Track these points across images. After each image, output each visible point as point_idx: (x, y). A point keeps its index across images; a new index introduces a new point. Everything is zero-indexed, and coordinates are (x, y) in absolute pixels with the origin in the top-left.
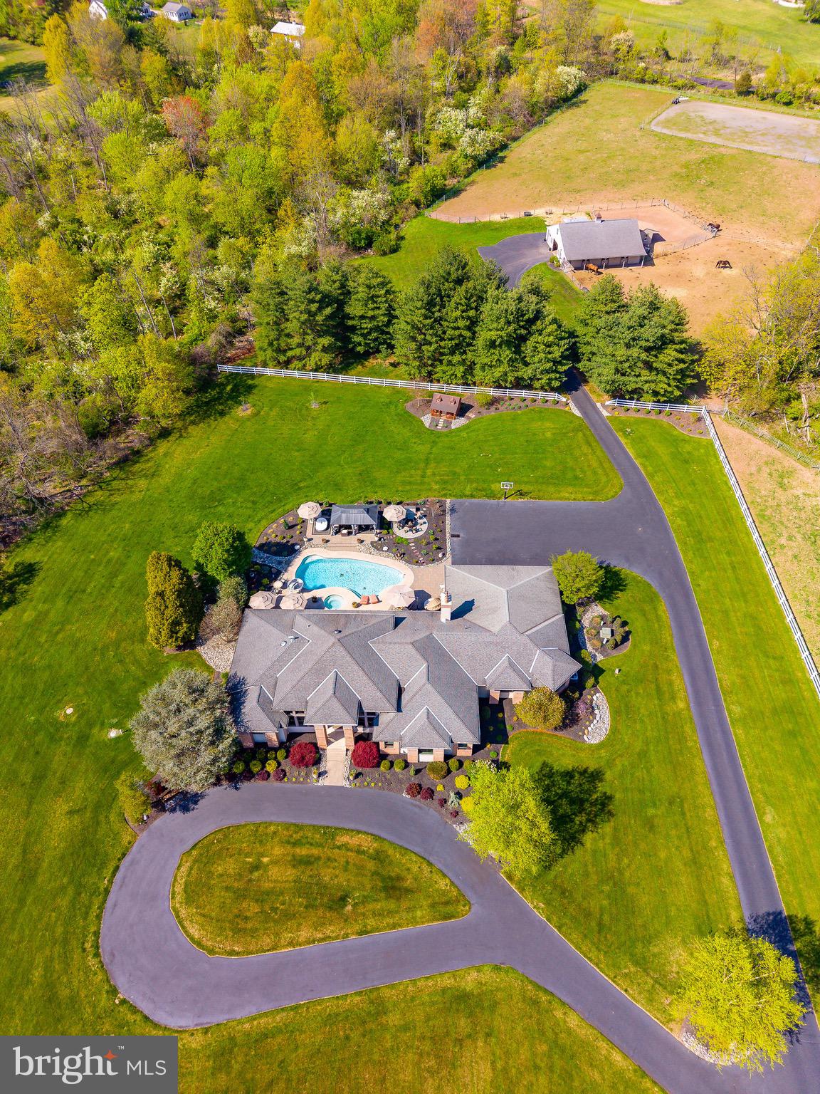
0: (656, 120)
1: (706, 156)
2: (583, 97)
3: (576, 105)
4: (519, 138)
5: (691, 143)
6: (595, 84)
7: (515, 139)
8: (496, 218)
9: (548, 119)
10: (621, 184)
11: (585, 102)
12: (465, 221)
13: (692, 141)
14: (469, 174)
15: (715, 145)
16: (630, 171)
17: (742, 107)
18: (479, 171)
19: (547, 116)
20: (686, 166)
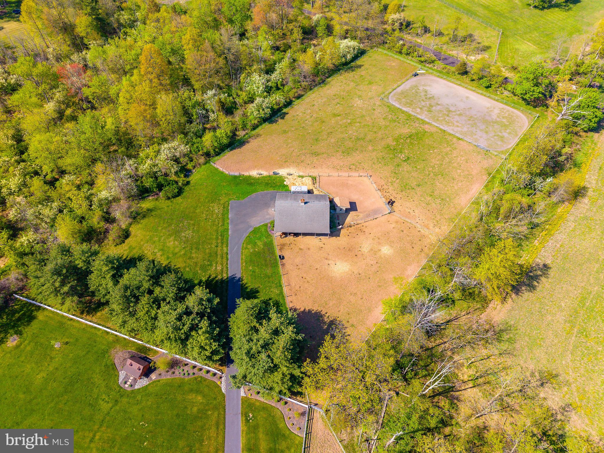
0: (395, 91)
1: (414, 131)
2: (359, 62)
3: (352, 69)
4: (302, 96)
5: (409, 117)
6: (372, 50)
7: (299, 97)
8: (254, 173)
9: (329, 80)
10: (347, 152)
11: (360, 67)
12: (232, 173)
13: (410, 115)
14: (255, 127)
15: (424, 122)
16: (358, 139)
17: (456, 84)
18: (264, 125)
19: (327, 78)
20: (397, 140)
